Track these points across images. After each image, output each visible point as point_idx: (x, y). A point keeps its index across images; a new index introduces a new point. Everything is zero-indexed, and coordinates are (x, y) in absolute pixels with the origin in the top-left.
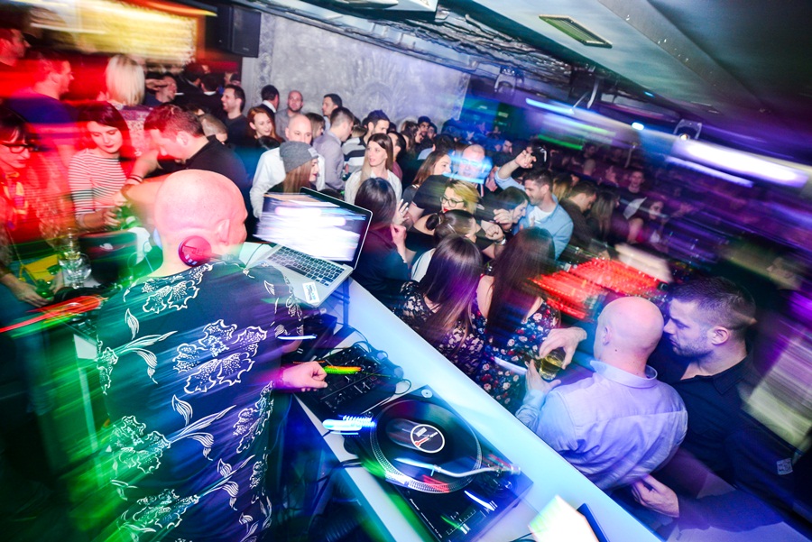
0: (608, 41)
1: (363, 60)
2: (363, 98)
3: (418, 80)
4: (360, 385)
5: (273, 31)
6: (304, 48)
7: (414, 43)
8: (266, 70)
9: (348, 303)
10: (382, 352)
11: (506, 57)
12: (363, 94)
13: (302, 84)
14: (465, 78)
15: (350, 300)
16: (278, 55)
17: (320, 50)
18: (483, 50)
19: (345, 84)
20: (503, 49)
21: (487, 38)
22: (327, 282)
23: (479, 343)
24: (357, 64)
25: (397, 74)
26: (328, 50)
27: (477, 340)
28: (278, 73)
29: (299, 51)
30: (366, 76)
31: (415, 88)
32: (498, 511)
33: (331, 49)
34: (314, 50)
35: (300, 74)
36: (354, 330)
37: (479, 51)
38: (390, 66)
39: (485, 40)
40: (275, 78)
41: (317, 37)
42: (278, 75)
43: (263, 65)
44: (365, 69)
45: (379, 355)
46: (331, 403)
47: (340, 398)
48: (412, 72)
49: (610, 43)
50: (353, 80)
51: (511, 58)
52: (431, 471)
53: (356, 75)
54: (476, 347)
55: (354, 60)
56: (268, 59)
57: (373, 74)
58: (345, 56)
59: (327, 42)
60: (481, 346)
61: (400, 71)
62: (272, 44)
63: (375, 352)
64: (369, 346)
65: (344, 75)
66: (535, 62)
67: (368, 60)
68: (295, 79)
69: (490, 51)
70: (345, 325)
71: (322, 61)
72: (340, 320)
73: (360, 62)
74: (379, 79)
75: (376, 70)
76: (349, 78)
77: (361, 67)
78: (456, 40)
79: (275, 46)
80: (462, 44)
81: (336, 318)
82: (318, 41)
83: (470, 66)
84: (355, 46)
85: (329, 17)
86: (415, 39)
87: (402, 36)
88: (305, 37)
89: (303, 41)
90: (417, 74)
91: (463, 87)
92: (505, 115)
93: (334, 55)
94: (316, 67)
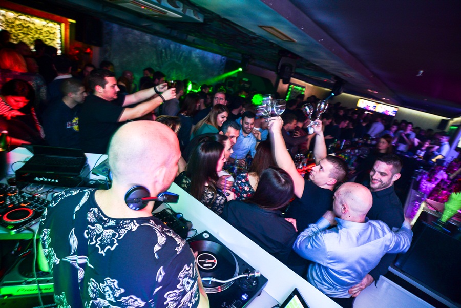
1: (165, 49)
2: (166, 71)
3: (197, 60)
5: (111, 32)
6: (130, 42)
7: (194, 40)
8: (107, 54)
10: (180, 213)
12: (166, 68)
13: (129, 63)
14: (224, 59)
16: (114, 45)
17: (139, 43)
19: (155, 62)
25: (185, 57)
26: (144, 43)
28: (115, 56)
29: (127, 44)
30: (167, 58)
31: (195, 65)
33: (147, 43)
34: (136, 43)
35: (128, 57)
38: (181, 53)
41: (138, 36)
42: (115, 58)
43: (105, 51)
44: (166, 54)
45: (178, 215)
48: (194, 56)
50: (160, 60)
52: (209, 281)
53: (161, 57)
55: (160, 49)
56: (108, 48)
57: (172, 57)
58: (155, 47)
59: (144, 39)
61: (187, 55)
63: (176, 214)
64: (172, 210)
65: (155, 58)
67: (168, 49)
68: (125, 60)
71: (141, 49)
73: (164, 50)
74: (175, 60)
75: (173, 55)
76: (157, 59)
77: (164, 53)
79: (112, 40)
82: (138, 38)
83: (226, 53)
84: (160, 41)
85: (144, 24)
86: (194, 38)
87: (187, 37)
88: (130, 35)
89: (130, 38)
90: (197, 57)
91: (222, 65)
92: (246, 80)
93: (148, 46)
94: (138, 53)
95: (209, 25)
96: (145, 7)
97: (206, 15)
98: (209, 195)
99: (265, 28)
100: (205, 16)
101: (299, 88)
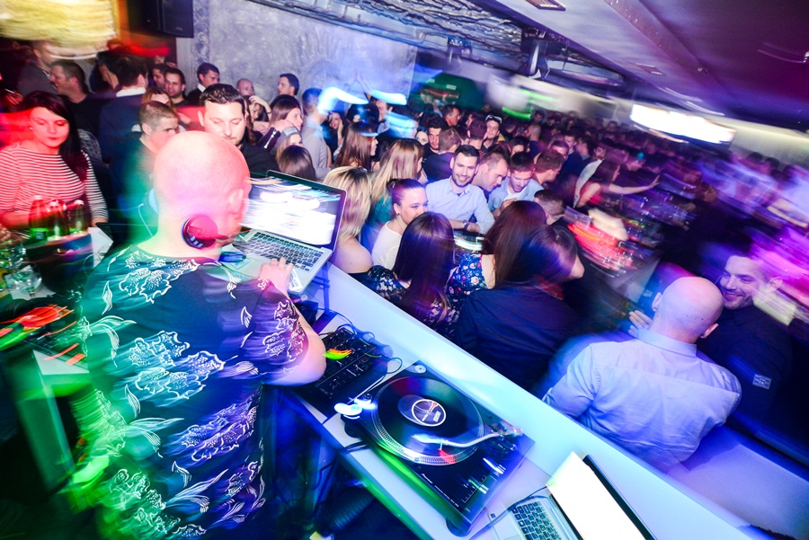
0: (562, 4)
1: (307, 36)
2: (309, 77)
3: (364, 54)
4: (352, 368)
5: (207, 8)
6: (243, 25)
7: (359, 16)
8: (204, 51)
9: (328, 287)
10: (368, 333)
11: (453, 27)
12: (309, 72)
13: (243, 65)
14: (413, 51)
15: (330, 283)
16: (215, 34)
17: (260, 27)
18: (431, 20)
19: (290, 62)
20: (451, 18)
21: (436, 7)
22: (307, 267)
23: (455, 314)
24: (301, 41)
25: (343, 49)
26: (269, 26)
27: (454, 311)
28: (218, 53)
29: (238, 29)
30: (311, 53)
31: (362, 63)
32: (507, 473)
33: (272, 26)
34: (253, 27)
35: (240, 54)
36: (336, 314)
37: (427, 22)
38: (334, 41)
39: (433, 9)
40: (215, 59)
41: (256, 13)
42: (218, 56)
43: (200, 46)
44: (309, 46)
45: (366, 336)
46: (326, 390)
47: (334, 383)
48: (358, 47)
49: (564, 6)
50: (297, 58)
51: (459, 28)
52: (440, 444)
53: (300, 52)
54: (453, 318)
55: (297, 36)
56: (204, 38)
57: (318, 51)
58: (288, 33)
59: (267, 19)
60: (457, 316)
61: (346, 46)
62: (207, 22)
63: (361, 334)
64: (353, 328)
65: (288, 54)
66: (483, 31)
67: (311, 36)
68: (236, 60)
69: (438, 21)
70: (327, 309)
71: (263, 39)
72: (321, 306)
73: (303, 39)
74: (325, 55)
75: (321, 47)
76: (293, 55)
77: (305, 44)
78: (404, 11)
79: (211, 24)
80: (410, 15)
81: (317, 304)
82: (257, 18)
83: (417, 38)
84: (296, 22)
86: (359, 12)
87: (346, 8)
88: (243, 13)
89: (241, 18)
90: (363, 49)
91: (410, 60)
92: (453, 88)
93: (276, 32)
94: (258, 45)
98: (434, 311)
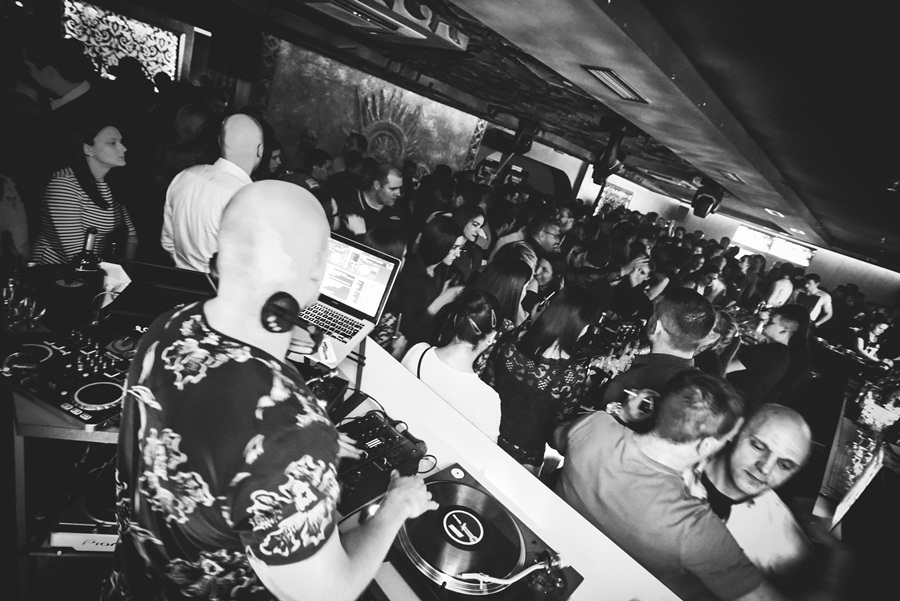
1: (373, 97)
3: (431, 124)
4: (380, 461)
5: (276, 56)
6: (310, 78)
7: (431, 84)
8: (263, 98)
9: (363, 365)
10: (401, 422)
12: (371, 134)
13: (302, 117)
14: (482, 126)
15: (366, 361)
16: (279, 83)
17: (326, 82)
19: (352, 121)
22: (345, 339)
24: (366, 101)
25: (410, 115)
26: (335, 82)
28: (277, 102)
29: (303, 81)
30: (375, 115)
31: (427, 133)
33: (340, 82)
34: (319, 81)
35: (301, 106)
36: (366, 396)
38: (402, 106)
41: (324, 68)
44: (374, 108)
45: (398, 426)
47: (357, 476)
48: (426, 115)
50: (360, 118)
53: (364, 113)
55: (363, 97)
56: (267, 85)
57: (384, 114)
58: (354, 91)
59: (336, 74)
61: (412, 113)
62: (273, 70)
63: (395, 423)
64: (385, 414)
65: (352, 112)
67: (378, 98)
68: (295, 111)
70: (357, 390)
71: (328, 94)
72: (352, 385)
73: (370, 99)
74: (390, 119)
75: (387, 110)
76: (356, 115)
77: (370, 104)
79: (276, 72)
81: (347, 382)
82: (325, 73)
83: (489, 113)
84: (365, 82)
85: (341, 47)
86: (432, 80)
87: (419, 76)
88: (311, 66)
89: (309, 70)
90: (430, 118)
91: (478, 136)
92: (519, 169)
93: (342, 89)
94: (321, 99)
95: (474, 56)
96: (359, 13)
97: (474, 37)
99: (593, 72)
100: (471, 40)
101: (622, 195)
